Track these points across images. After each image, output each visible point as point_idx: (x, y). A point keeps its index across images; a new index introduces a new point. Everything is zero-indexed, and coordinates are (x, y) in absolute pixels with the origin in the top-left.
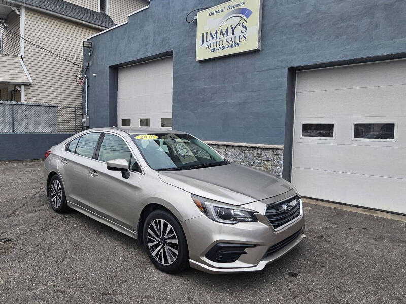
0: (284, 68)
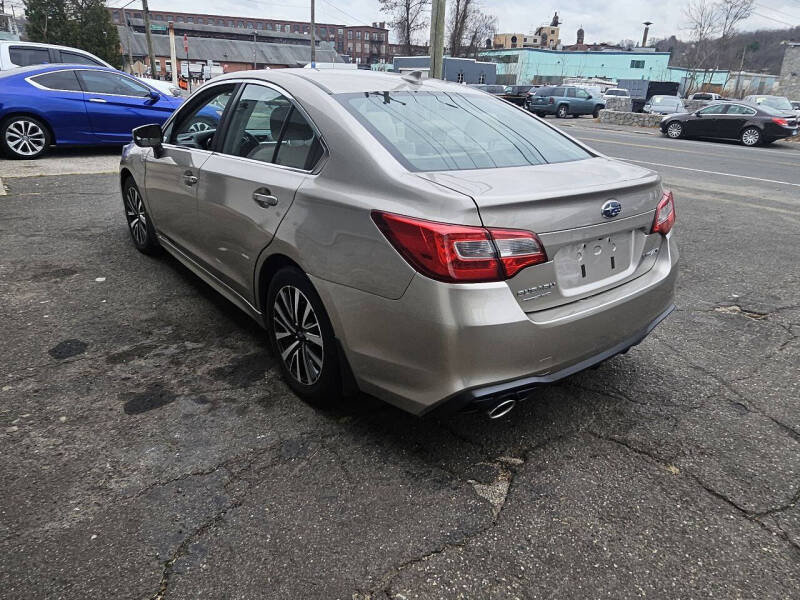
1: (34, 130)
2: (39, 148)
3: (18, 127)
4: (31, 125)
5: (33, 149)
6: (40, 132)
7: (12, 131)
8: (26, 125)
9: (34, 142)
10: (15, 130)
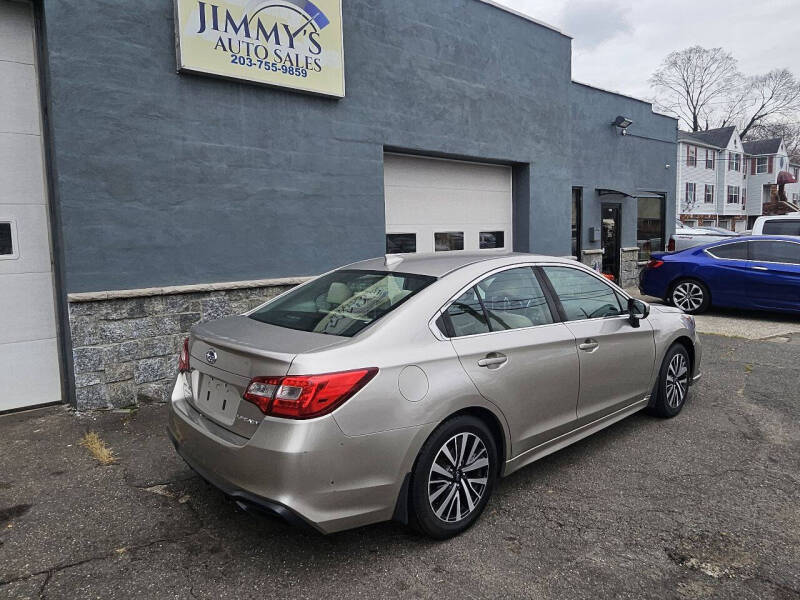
0: (379, 144)
1: (696, 291)
2: (696, 306)
3: (685, 288)
4: (695, 286)
5: (692, 306)
6: (701, 293)
7: (679, 291)
8: (691, 286)
9: (694, 301)
10: (682, 289)
